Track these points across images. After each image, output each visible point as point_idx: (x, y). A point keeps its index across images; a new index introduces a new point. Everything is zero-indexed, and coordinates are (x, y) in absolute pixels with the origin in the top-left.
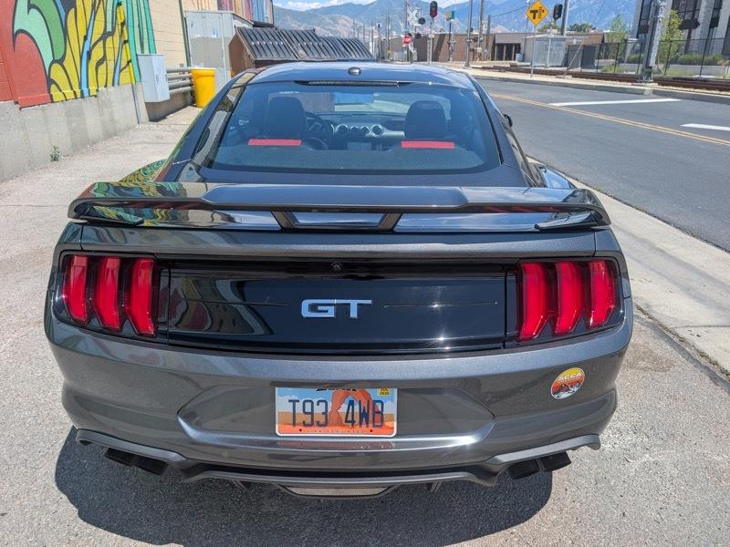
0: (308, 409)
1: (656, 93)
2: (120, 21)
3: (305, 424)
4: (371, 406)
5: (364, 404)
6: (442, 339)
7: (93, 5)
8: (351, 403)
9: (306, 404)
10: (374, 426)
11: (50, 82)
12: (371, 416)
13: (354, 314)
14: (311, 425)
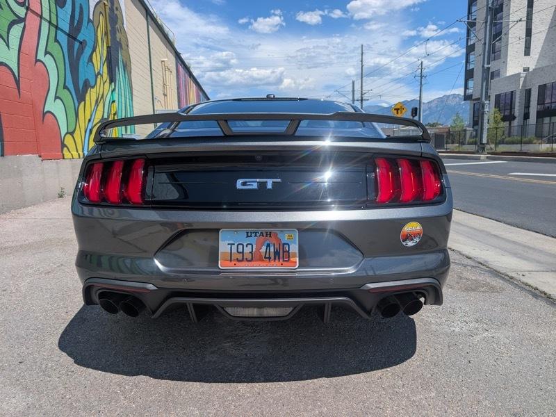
0: (240, 250)
1: (488, 158)
2: (113, 112)
3: (238, 260)
4: (281, 247)
5: (277, 246)
6: (329, 200)
7: (97, 101)
8: (268, 246)
9: (239, 246)
10: (284, 261)
11: (63, 145)
12: (281, 254)
13: (269, 186)
14: (242, 260)
